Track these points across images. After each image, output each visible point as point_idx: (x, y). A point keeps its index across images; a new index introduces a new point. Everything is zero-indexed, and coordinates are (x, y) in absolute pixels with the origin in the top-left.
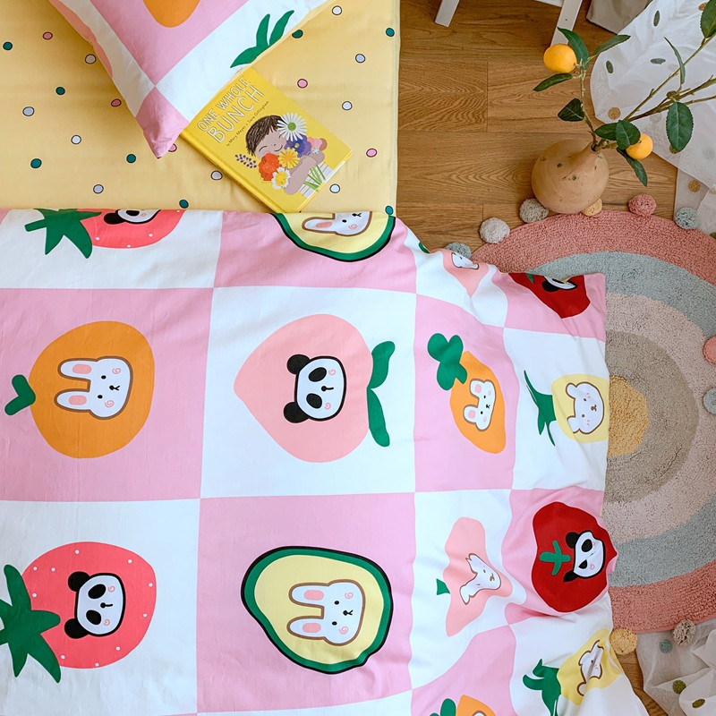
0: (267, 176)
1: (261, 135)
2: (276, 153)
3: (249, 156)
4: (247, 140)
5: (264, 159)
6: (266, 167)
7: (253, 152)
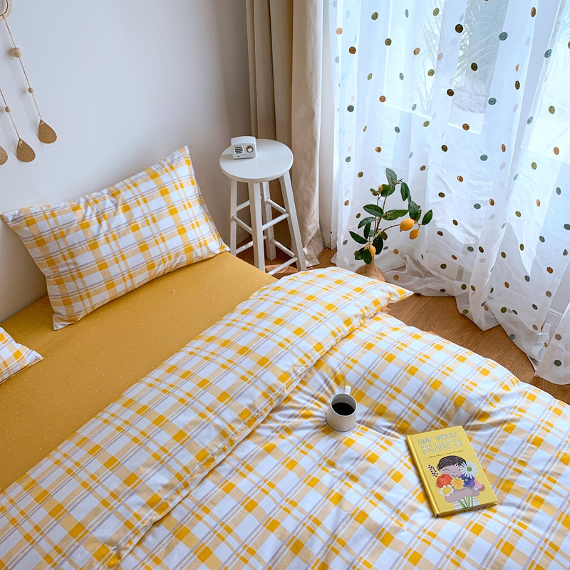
0: (439, 484)
1: (449, 464)
2: (452, 477)
3: (436, 470)
4: (440, 461)
5: (443, 476)
6: (442, 480)
7: (440, 469)
